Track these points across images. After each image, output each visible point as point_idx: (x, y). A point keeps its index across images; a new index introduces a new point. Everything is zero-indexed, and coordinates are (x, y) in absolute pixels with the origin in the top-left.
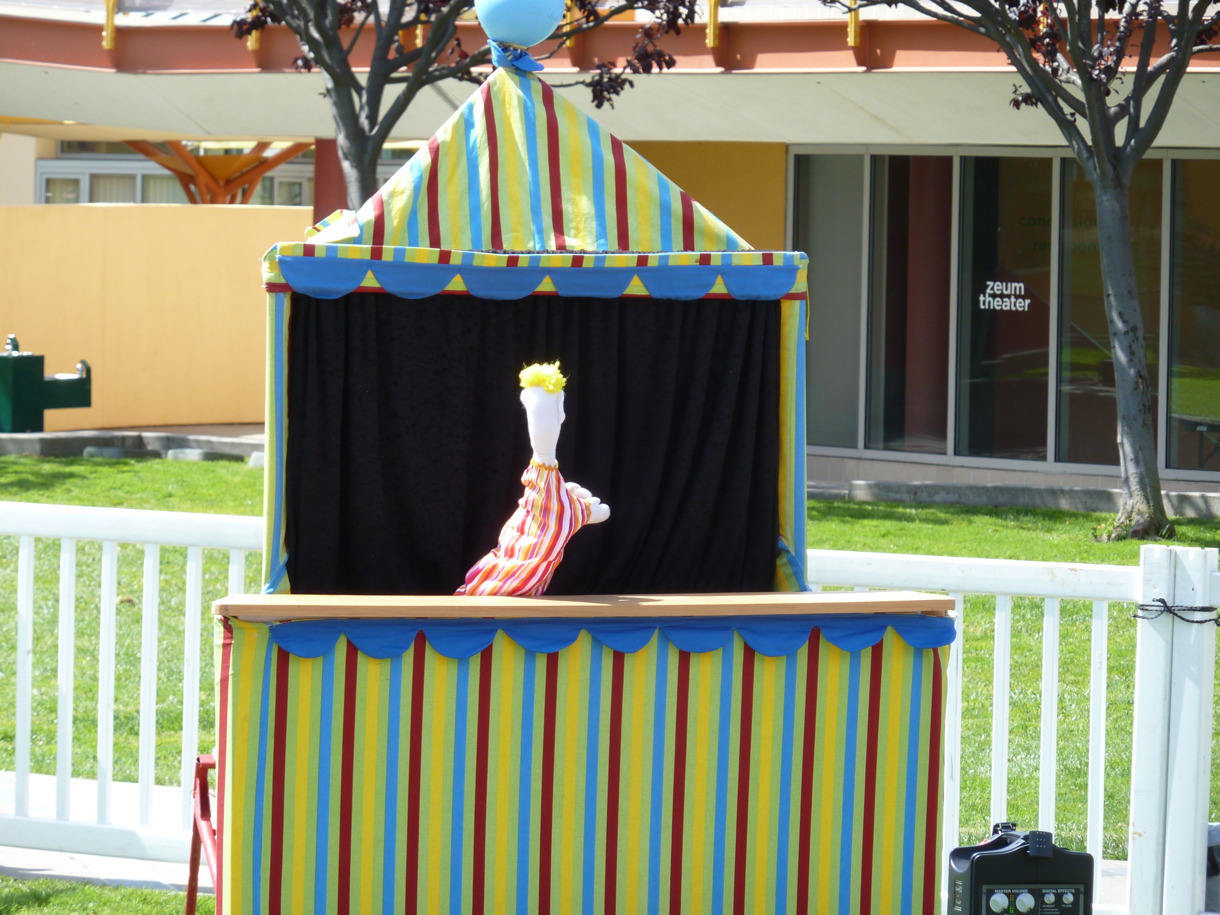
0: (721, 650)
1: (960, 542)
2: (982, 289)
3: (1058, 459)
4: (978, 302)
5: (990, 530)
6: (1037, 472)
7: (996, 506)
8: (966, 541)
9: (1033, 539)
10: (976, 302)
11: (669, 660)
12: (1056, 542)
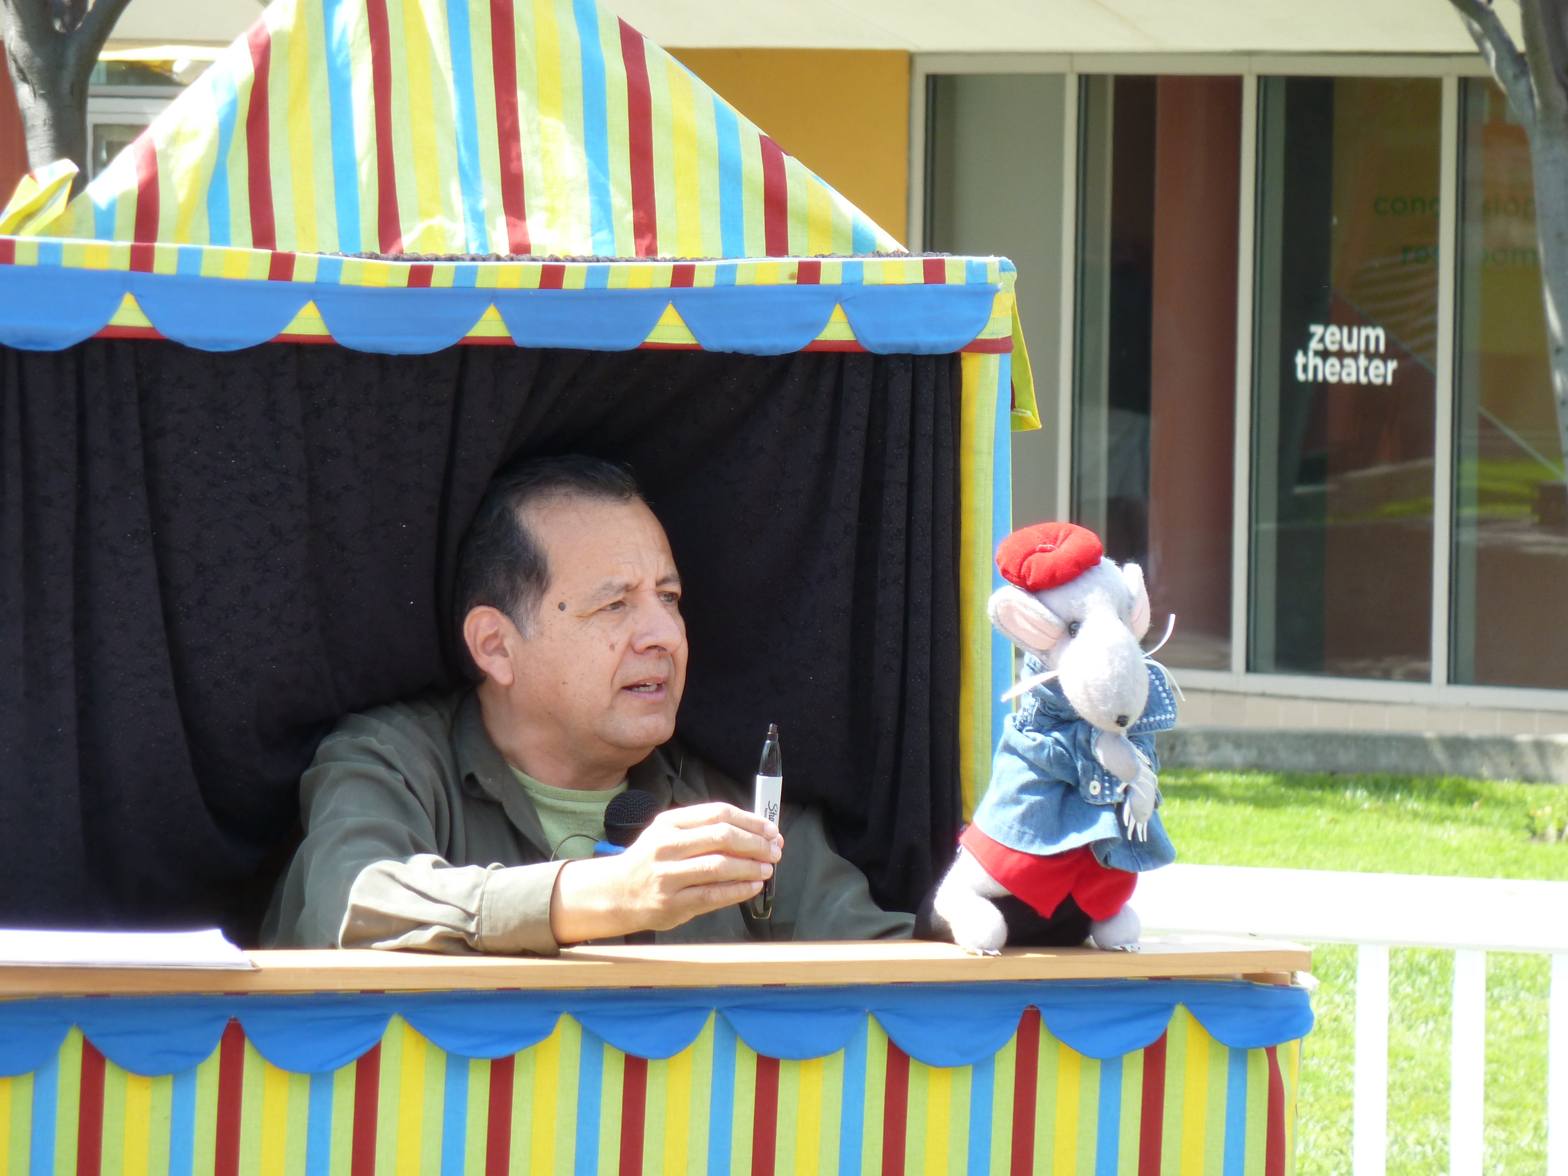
0: (841, 1054)
1: (1264, 844)
2: (1302, 341)
3: (1453, 678)
4: (1293, 366)
5: (1323, 821)
6: (1412, 704)
7: (1333, 773)
8: (1274, 842)
9: (1409, 837)
10: (1288, 367)
11: (737, 1074)
12: (1454, 844)
